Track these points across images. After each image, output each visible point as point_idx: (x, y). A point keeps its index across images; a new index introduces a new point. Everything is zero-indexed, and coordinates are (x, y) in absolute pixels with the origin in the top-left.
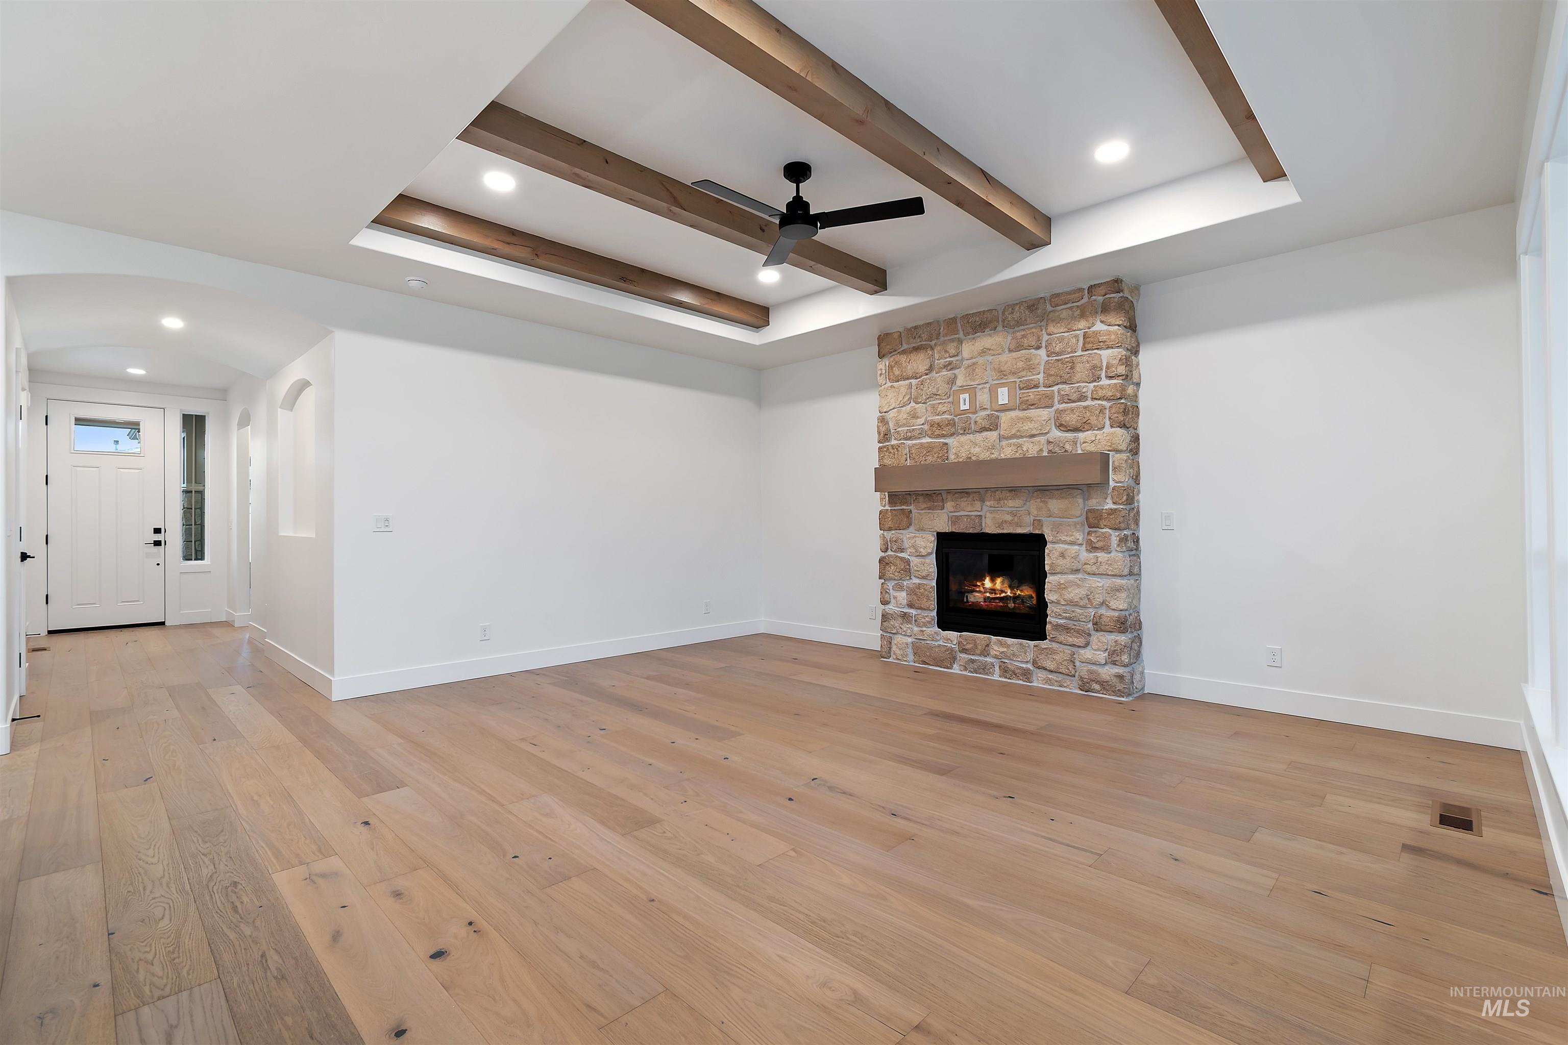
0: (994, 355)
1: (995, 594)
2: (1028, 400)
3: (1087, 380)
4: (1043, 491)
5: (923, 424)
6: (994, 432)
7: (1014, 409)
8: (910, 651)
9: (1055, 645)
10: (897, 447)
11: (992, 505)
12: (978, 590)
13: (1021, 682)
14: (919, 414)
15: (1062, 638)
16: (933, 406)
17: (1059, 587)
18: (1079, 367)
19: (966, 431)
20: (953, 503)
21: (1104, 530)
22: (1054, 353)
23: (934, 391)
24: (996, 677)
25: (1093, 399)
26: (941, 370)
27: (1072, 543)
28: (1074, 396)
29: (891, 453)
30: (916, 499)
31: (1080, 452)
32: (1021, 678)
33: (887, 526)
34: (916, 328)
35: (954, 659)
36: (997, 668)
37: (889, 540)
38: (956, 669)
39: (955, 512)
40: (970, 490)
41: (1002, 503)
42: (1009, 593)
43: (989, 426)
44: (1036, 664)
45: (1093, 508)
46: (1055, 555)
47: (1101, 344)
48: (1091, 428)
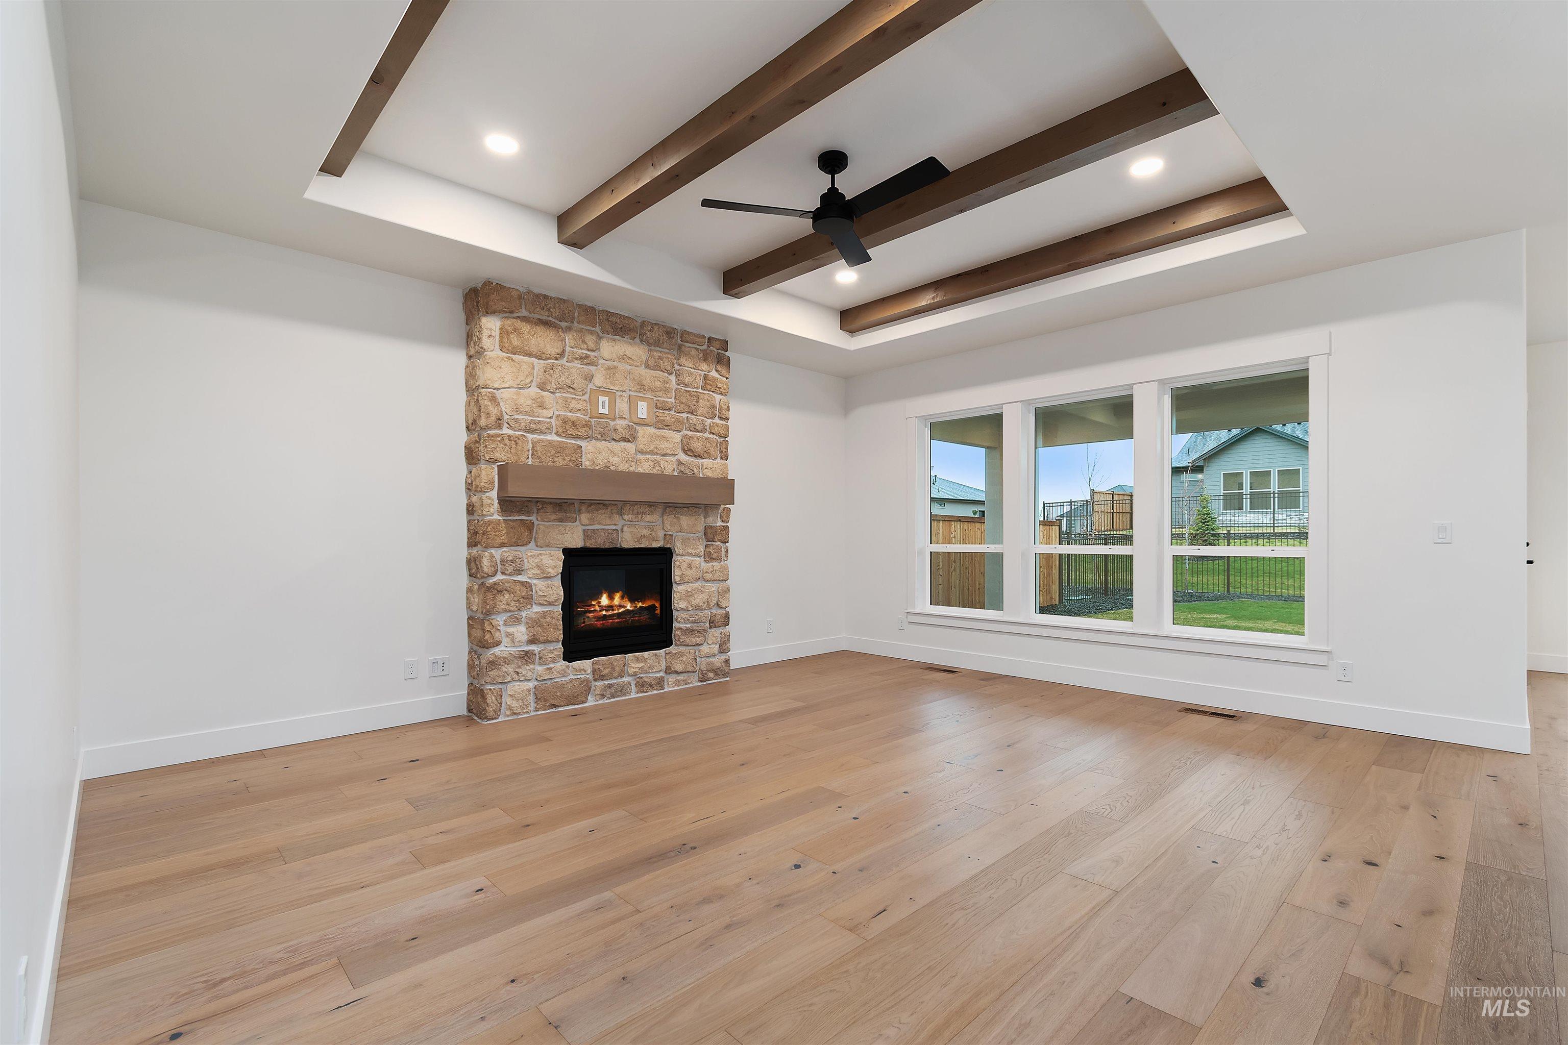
0: (633, 365)
1: (612, 610)
2: (664, 421)
3: (707, 416)
4: (671, 507)
5: (551, 418)
6: (630, 444)
7: (650, 426)
8: (531, 698)
9: (682, 649)
10: (516, 439)
11: (630, 520)
12: (592, 609)
13: (655, 692)
14: (547, 404)
15: (688, 641)
16: (566, 400)
17: (688, 595)
18: (701, 402)
19: (603, 437)
20: (589, 515)
21: (717, 544)
22: (684, 383)
23: (569, 382)
24: (633, 695)
25: (711, 433)
26: (574, 360)
27: (696, 555)
28: (699, 427)
29: (506, 445)
30: (542, 508)
31: (701, 476)
32: (656, 688)
33: (499, 541)
34: (545, 297)
35: (588, 690)
36: (633, 686)
37: (498, 561)
38: (591, 702)
39: (591, 525)
40: (607, 502)
41: (640, 518)
42: (629, 607)
43: (628, 437)
44: (669, 671)
45: (710, 525)
46: (684, 566)
47: (717, 389)
48: (709, 457)
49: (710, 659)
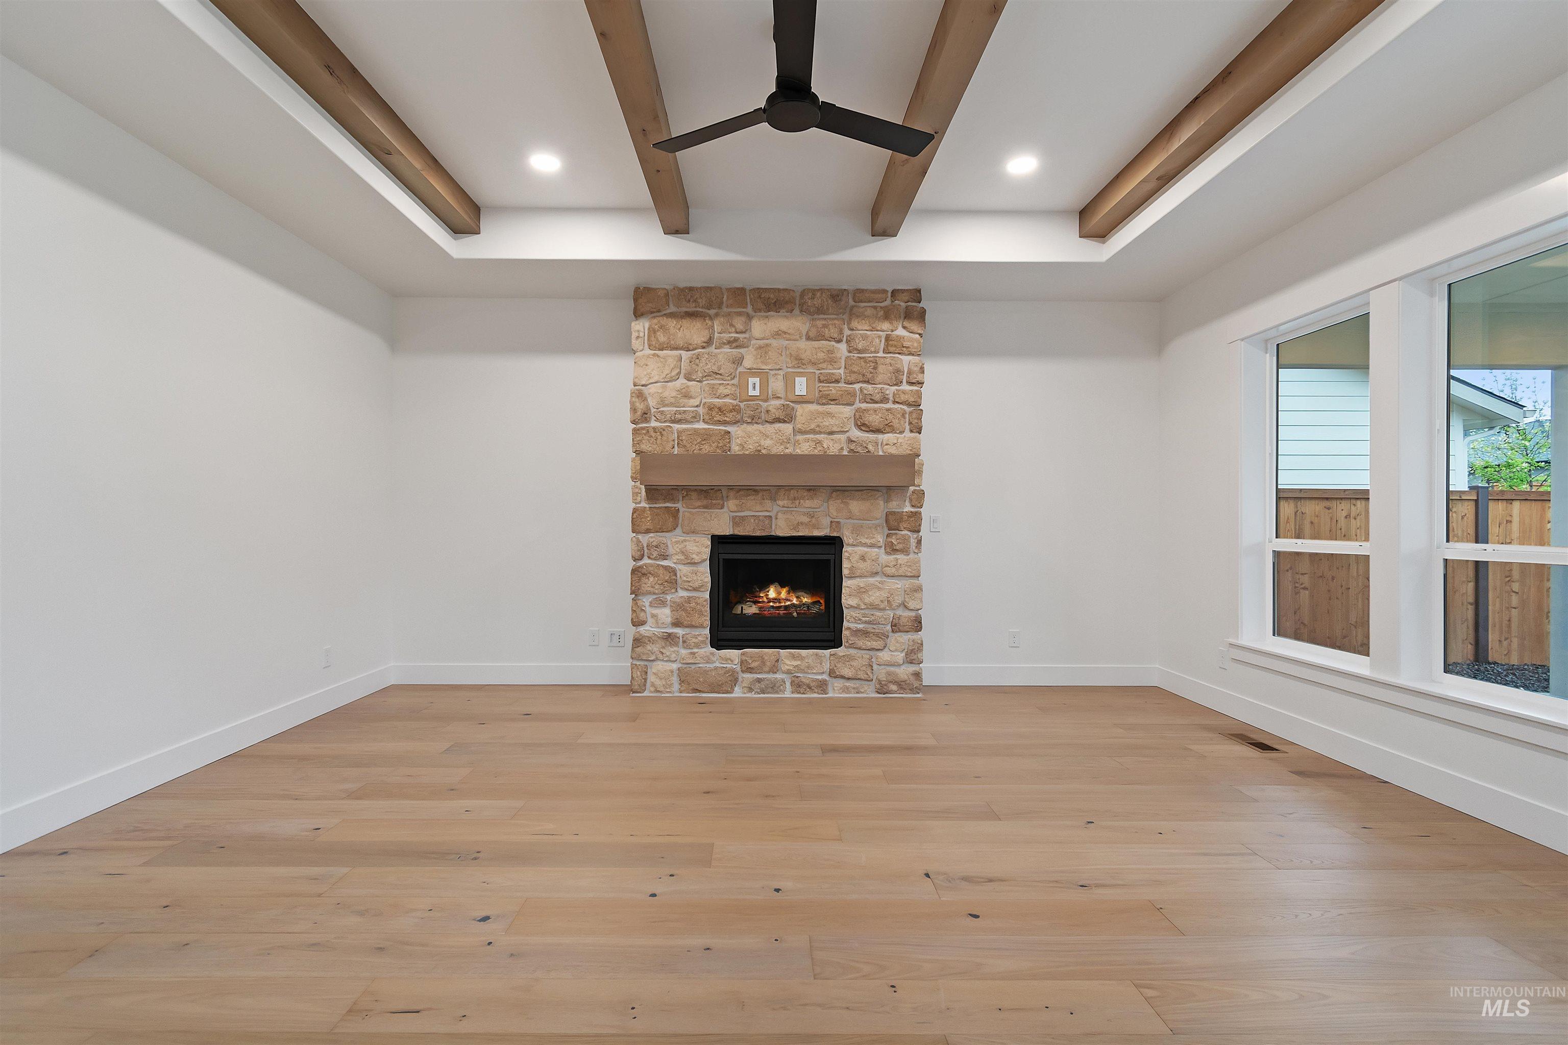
0: (790, 340)
1: (780, 603)
2: (829, 395)
3: (889, 383)
4: (841, 491)
5: (697, 406)
6: (788, 425)
7: (812, 403)
8: (675, 679)
9: (852, 651)
10: (661, 430)
11: (786, 506)
13: (816, 695)
14: (693, 394)
15: (860, 643)
16: (712, 387)
17: (858, 591)
18: (881, 368)
19: (754, 420)
20: (737, 502)
21: (903, 533)
22: (857, 349)
23: (715, 369)
24: (788, 694)
25: (895, 402)
26: (723, 345)
27: (872, 546)
28: (877, 397)
29: (652, 437)
30: (687, 495)
31: (881, 453)
32: (816, 691)
33: (644, 527)
34: (691, 289)
35: (735, 681)
36: (788, 685)
37: (645, 545)
38: (738, 693)
39: (739, 511)
40: (757, 488)
41: (797, 504)
42: (795, 601)
43: (783, 417)
44: (832, 674)
45: (893, 510)
46: (855, 558)
47: (903, 350)
48: (893, 431)
49: (892, 669)
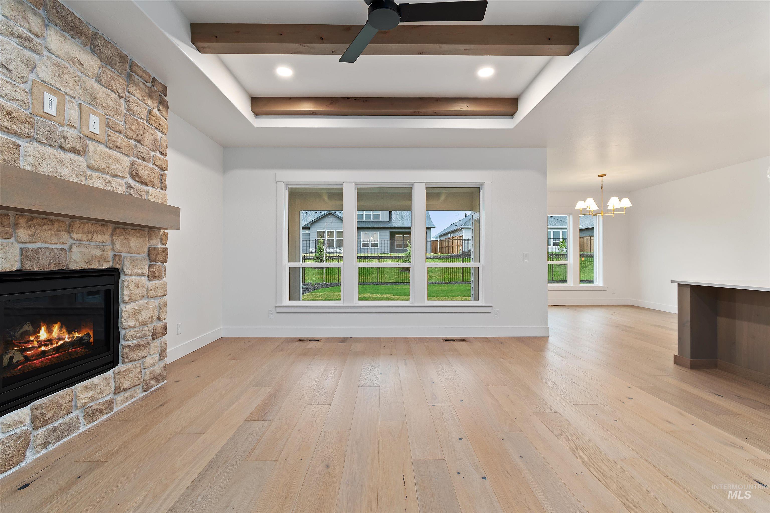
0: (84, 73)
1: (51, 344)
2: (116, 142)
3: (151, 148)
4: (122, 227)
6: (81, 157)
7: (102, 143)
9: (129, 365)
11: (80, 238)
12: (30, 346)
17: (134, 313)
18: (146, 134)
19: (49, 141)
20: (29, 231)
21: (158, 264)
22: (132, 111)
24: (82, 429)
25: (153, 164)
27: (142, 275)
28: (146, 157)
32: (105, 412)
35: (27, 444)
36: (81, 419)
39: (31, 242)
40: (55, 217)
41: (90, 236)
42: (66, 339)
43: (79, 149)
44: (118, 390)
45: (153, 246)
46: (132, 286)
47: (158, 127)
48: (153, 186)
49: (152, 369)
